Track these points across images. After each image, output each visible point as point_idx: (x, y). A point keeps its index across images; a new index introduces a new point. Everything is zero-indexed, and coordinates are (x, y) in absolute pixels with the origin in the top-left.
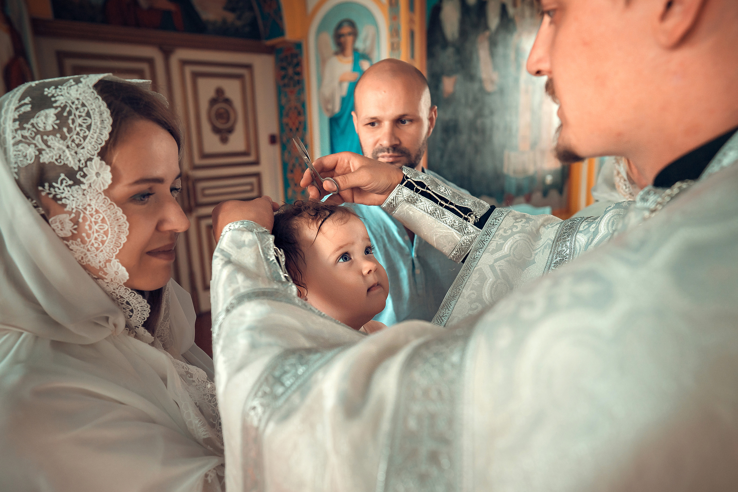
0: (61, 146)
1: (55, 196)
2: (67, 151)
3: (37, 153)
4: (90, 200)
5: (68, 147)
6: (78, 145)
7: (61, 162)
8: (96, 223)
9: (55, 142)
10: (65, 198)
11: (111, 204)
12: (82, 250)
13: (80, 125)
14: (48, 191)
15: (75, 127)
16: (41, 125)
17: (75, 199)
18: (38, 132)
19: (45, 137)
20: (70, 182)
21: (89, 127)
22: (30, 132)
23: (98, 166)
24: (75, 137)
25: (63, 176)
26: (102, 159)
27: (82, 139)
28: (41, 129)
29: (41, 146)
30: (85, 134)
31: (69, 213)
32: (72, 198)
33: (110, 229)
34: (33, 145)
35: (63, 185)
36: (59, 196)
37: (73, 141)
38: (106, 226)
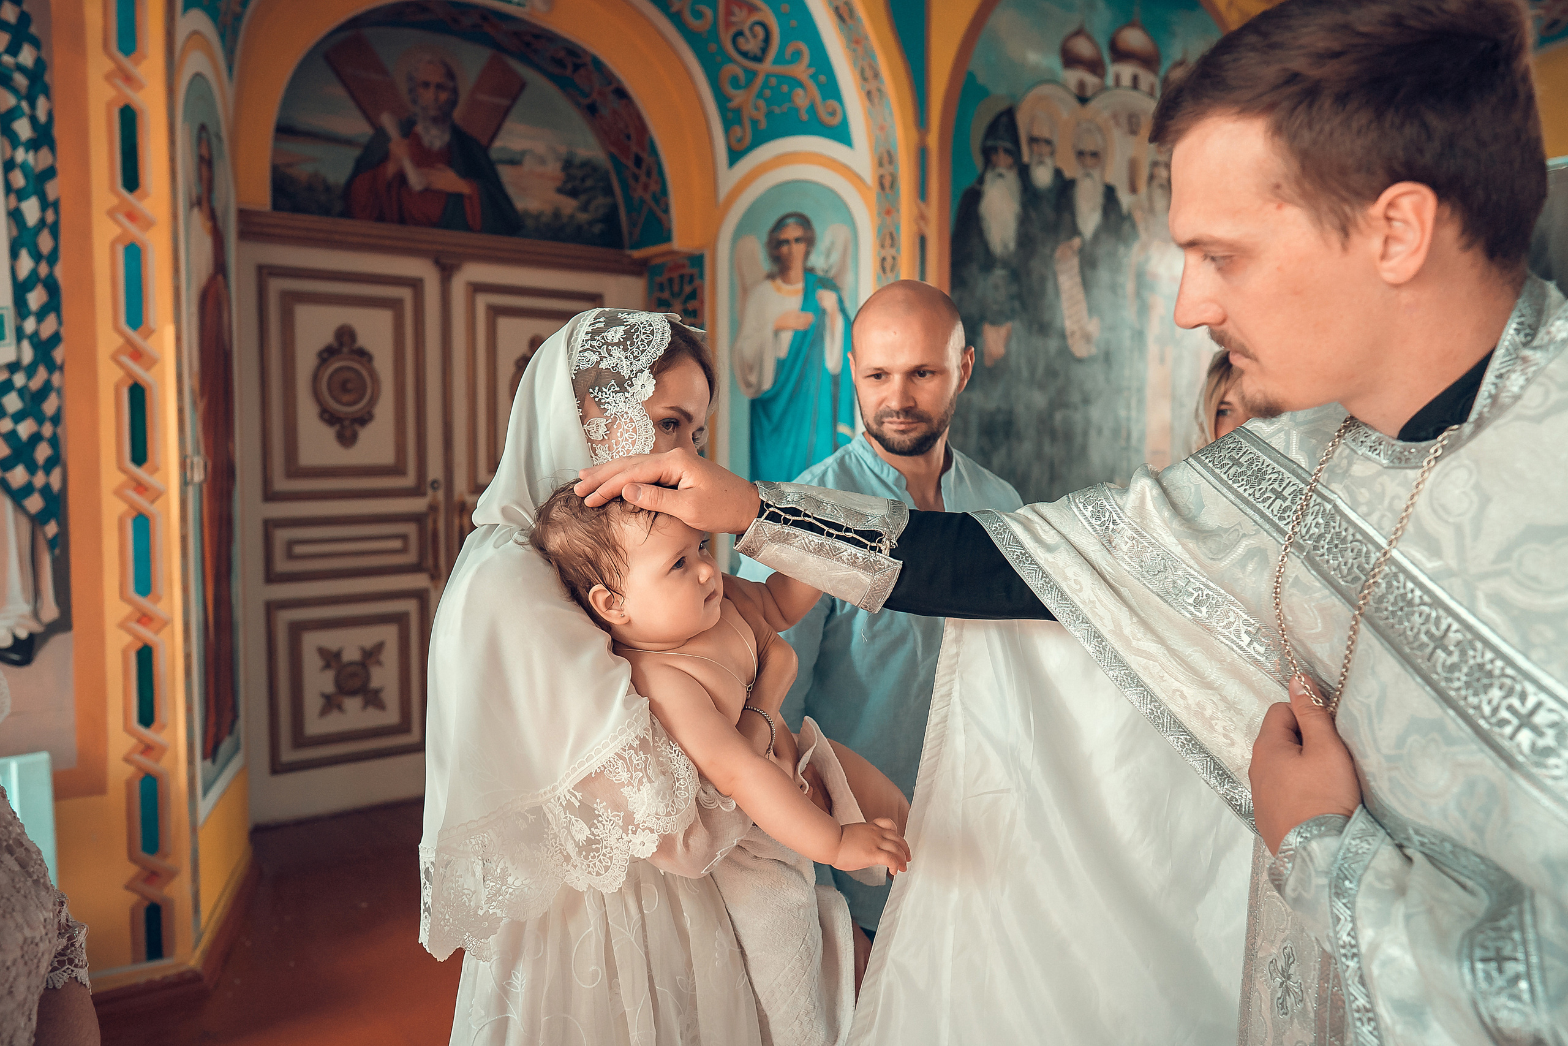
0: (620, 356)
1: (600, 399)
2: (624, 360)
3: (599, 359)
4: (629, 408)
5: (626, 358)
6: (635, 357)
7: (616, 369)
8: (627, 431)
9: (617, 353)
10: (608, 403)
11: (645, 415)
12: (607, 456)
13: (642, 341)
14: (596, 394)
15: (638, 342)
16: (610, 338)
17: (617, 405)
18: (605, 343)
19: (610, 347)
20: (617, 389)
21: (649, 343)
22: (598, 342)
23: (646, 378)
24: (635, 350)
25: (613, 383)
26: (651, 373)
27: (640, 352)
28: (608, 341)
29: (604, 354)
30: (644, 349)
31: (607, 418)
32: (614, 404)
33: (637, 439)
34: (598, 353)
35: (610, 391)
36: (603, 401)
37: (632, 353)
38: (635, 435)
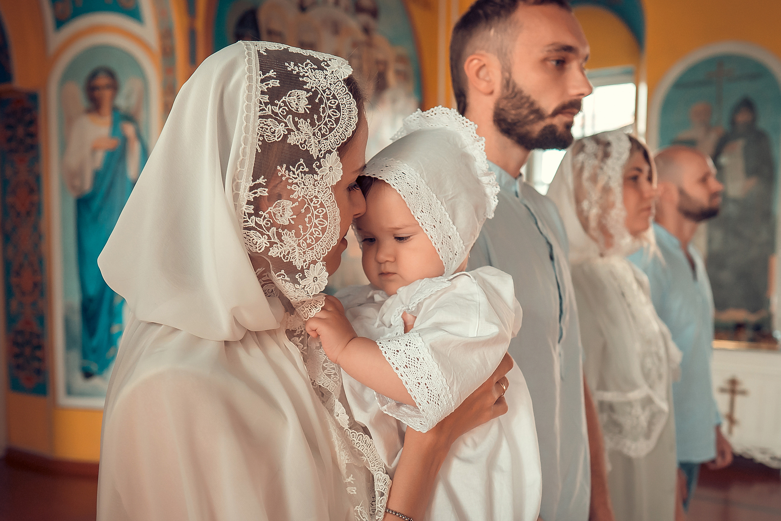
0: (308, 132)
1: (288, 179)
2: (312, 138)
3: (286, 132)
4: (319, 192)
5: (314, 134)
6: (323, 135)
7: (304, 148)
8: (317, 217)
9: (304, 125)
10: (296, 184)
12: (293, 243)
13: (329, 116)
14: (283, 173)
15: (325, 117)
16: (294, 105)
17: (305, 187)
18: (290, 112)
19: (296, 119)
20: (306, 169)
21: (337, 121)
22: (281, 109)
24: (322, 126)
25: (302, 161)
26: (339, 155)
27: (328, 130)
28: (293, 109)
29: (291, 126)
30: (333, 127)
31: (294, 201)
32: (303, 186)
33: (328, 227)
34: (284, 125)
35: (299, 171)
36: (290, 181)
37: (320, 130)
38: (326, 222)
